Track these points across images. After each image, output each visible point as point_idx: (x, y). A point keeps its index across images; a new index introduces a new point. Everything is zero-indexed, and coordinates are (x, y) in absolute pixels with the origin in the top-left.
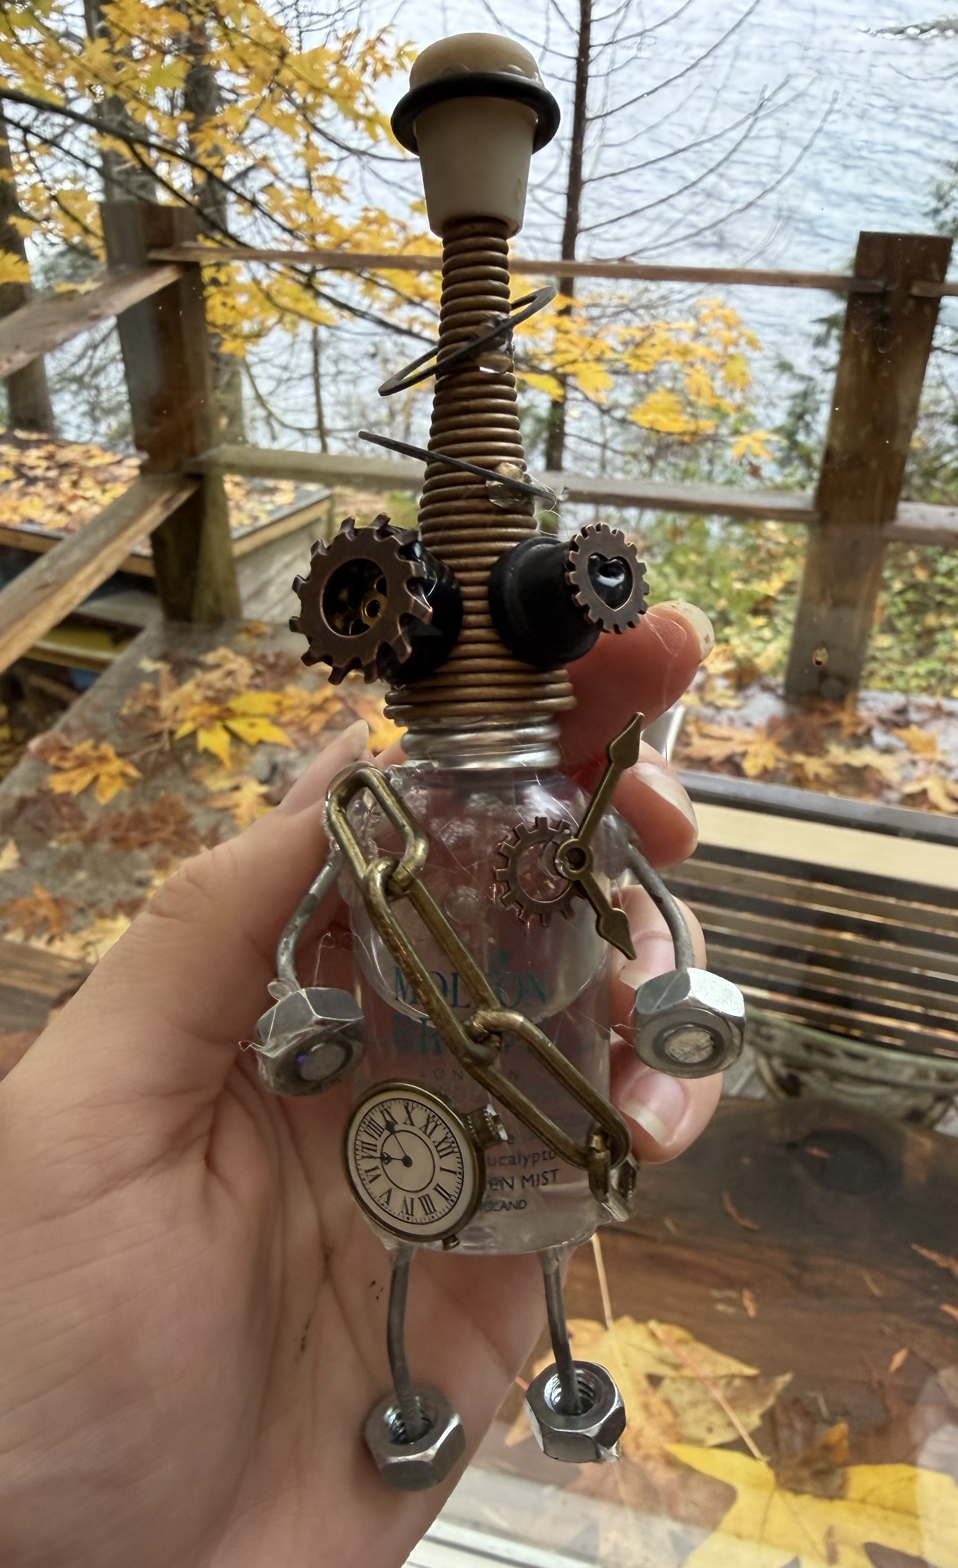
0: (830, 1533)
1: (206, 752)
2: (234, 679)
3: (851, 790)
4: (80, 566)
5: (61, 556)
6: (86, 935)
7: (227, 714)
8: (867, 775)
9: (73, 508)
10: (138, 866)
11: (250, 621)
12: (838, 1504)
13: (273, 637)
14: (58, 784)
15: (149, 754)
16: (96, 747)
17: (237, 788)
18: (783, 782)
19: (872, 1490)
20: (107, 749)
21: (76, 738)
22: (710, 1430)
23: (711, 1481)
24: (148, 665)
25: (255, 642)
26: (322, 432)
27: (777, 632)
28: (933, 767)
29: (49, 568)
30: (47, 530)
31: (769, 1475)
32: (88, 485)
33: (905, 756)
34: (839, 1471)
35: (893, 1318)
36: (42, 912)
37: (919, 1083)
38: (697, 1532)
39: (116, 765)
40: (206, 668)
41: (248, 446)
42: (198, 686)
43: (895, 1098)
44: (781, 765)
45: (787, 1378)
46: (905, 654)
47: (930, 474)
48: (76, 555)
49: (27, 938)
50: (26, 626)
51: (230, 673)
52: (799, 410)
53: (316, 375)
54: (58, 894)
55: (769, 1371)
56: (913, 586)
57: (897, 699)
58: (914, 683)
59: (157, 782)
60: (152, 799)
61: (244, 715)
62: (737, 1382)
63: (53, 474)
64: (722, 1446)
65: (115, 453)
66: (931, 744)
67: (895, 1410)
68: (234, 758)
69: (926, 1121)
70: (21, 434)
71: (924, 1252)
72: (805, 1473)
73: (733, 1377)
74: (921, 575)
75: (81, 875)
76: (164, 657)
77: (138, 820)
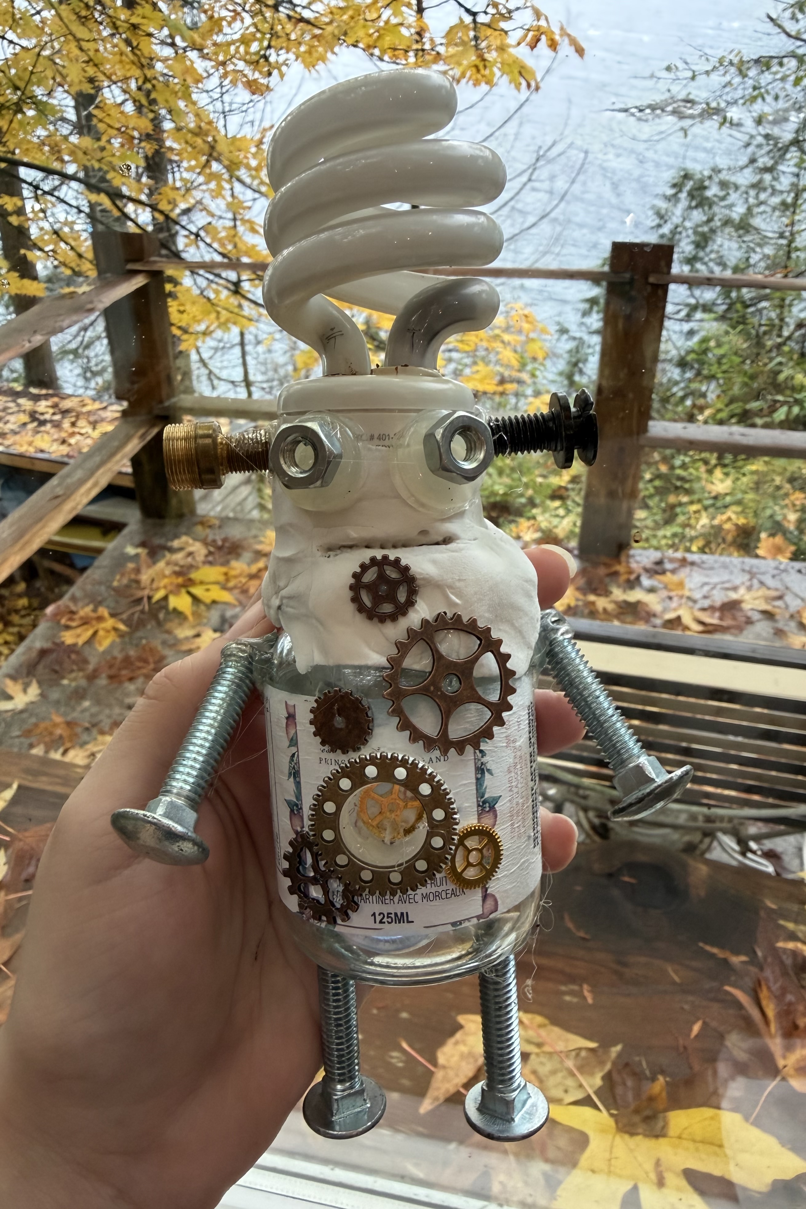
0: (658, 1163)
1: (175, 610)
2: (194, 558)
3: (629, 618)
4: (82, 482)
5: (68, 476)
6: (91, 748)
7: (191, 582)
8: (639, 608)
9: (72, 441)
10: (128, 695)
11: (204, 516)
12: (662, 1140)
13: (220, 527)
14: (68, 638)
15: (133, 614)
16: (95, 610)
17: (198, 635)
18: (583, 616)
19: (686, 1128)
20: (103, 611)
21: (80, 604)
22: (566, 1091)
23: (570, 1130)
24: (131, 550)
25: (208, 531)
26: (248, 384)
27: (568, 511)
28: (684, 600)
29: (59, 485)
30: (53, 457)
31: (611, 1122)
32: (83, 426)
33: (664, 594)
34: (661, 1115)
35: (690, 998)
36: (58, 731)
37: (692, 824)
38: (562, 1170)
39: (110, 623)
40: (171, 550)
41: (196, 395)
42: (168, 564)
43: (675, 836)
44: (580, 603)
45: (619, 1048)
46: (655, 522)
47: (665, 400)
48: (79, 474)
49: (47, 752)
50: (43, 527)
51: (190, 554)
52: (574, 360)
53: (242, 344)
54: (69, 718)
55: (606, 1044)
56: (658, 476)
57: (656, 555)
58: (663, 542)
59: (139, 634)
60: (137, 646)
61: (202, 583)
62: (583, 1054)
63: (57, 417)
64: (576, 1103)
65: (102, 402)
66: (681, 585)
67: (697, 1067)
68: (195, 614)
69: (698, 852)
70: (34, 390)
71: (708, 948)
72: (636, 1119)
73: (580, 1049)
74: (664, 469)
75: (86, 704)
76: (143, 544)
77: (127, 661)
